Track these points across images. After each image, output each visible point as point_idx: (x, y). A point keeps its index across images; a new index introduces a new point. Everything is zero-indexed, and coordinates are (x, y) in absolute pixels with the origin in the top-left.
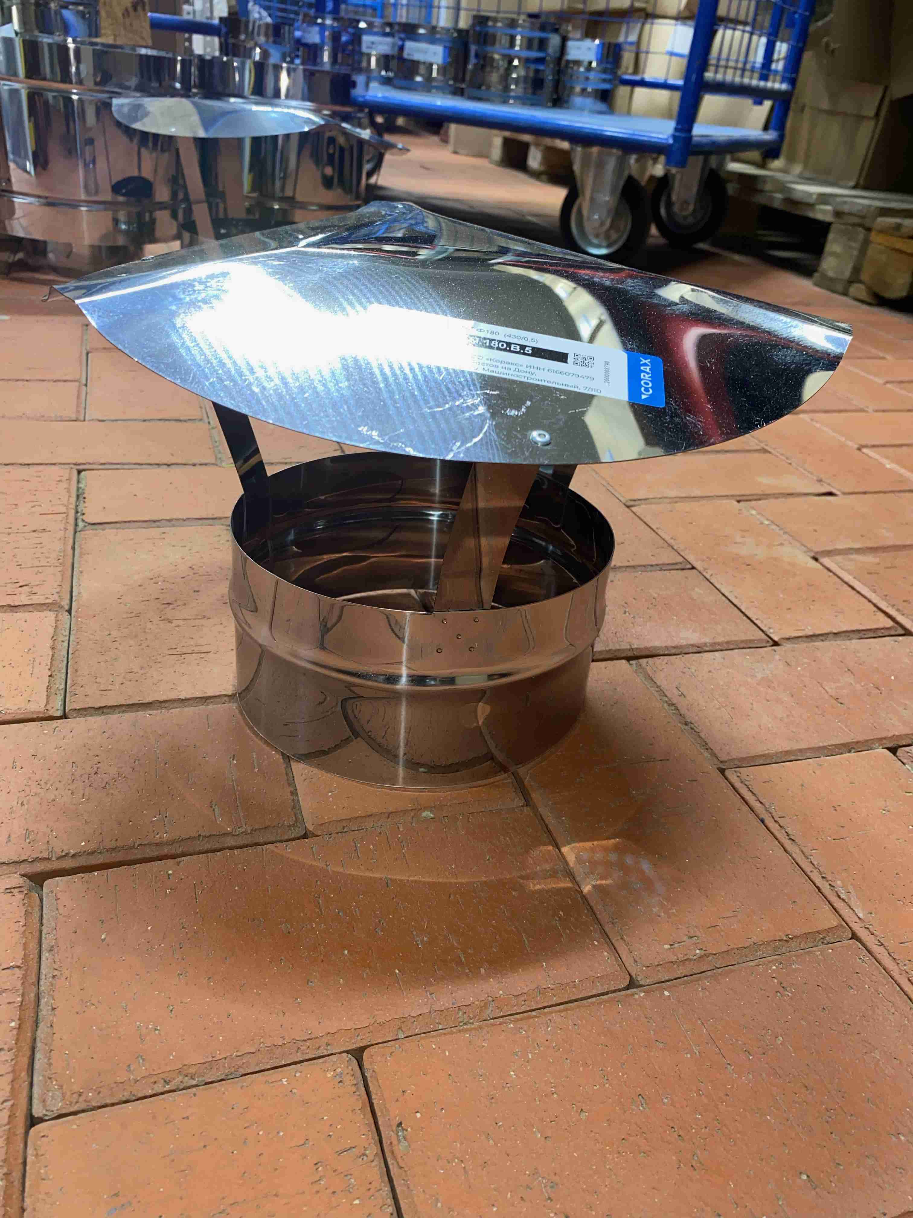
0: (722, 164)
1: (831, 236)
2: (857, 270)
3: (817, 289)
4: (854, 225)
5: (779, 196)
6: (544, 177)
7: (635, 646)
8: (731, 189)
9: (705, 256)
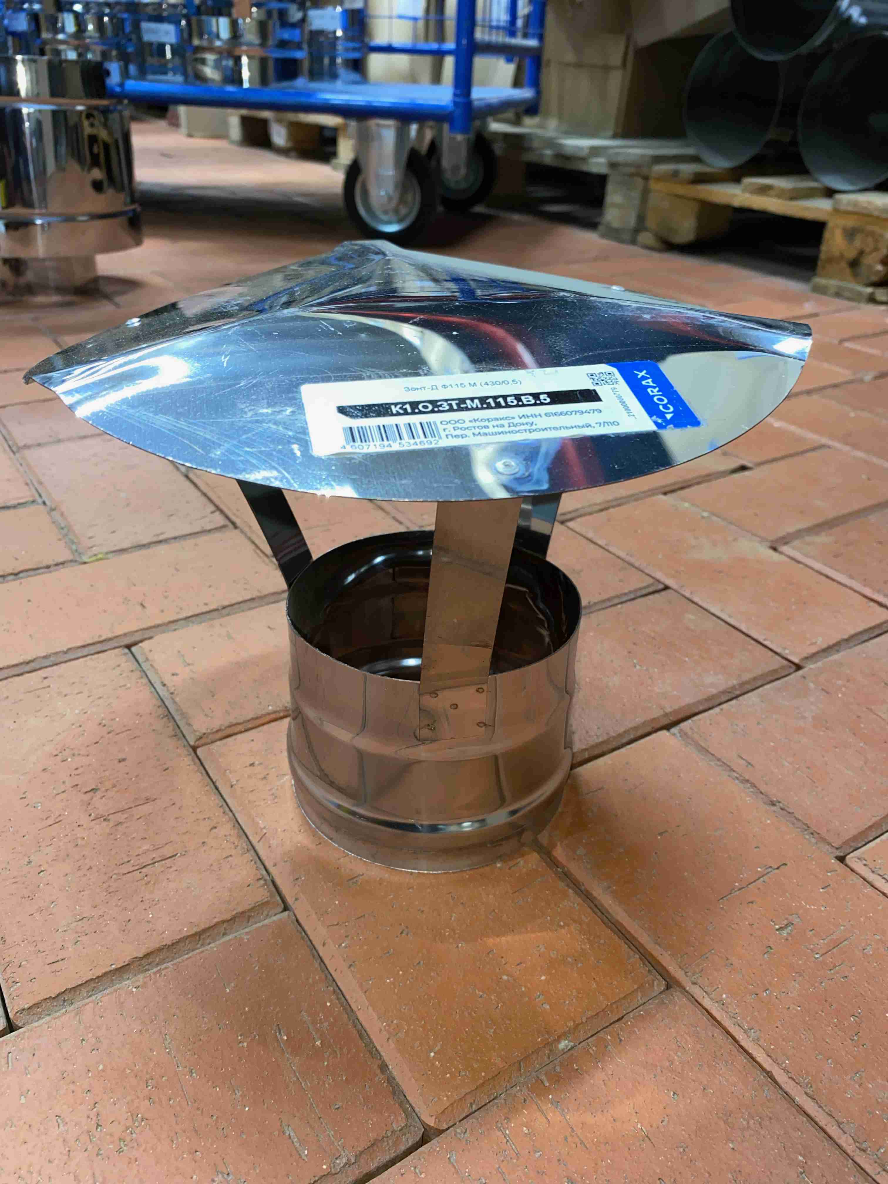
0: (485, 125)
1: (610, 187)
2: (641, 218)
3: (605, 242)
4: (632, 175)
5: (548, 152)
6: (293, 154)
7: (668, 710)
8: (498, 148)
9: (484, 221)
